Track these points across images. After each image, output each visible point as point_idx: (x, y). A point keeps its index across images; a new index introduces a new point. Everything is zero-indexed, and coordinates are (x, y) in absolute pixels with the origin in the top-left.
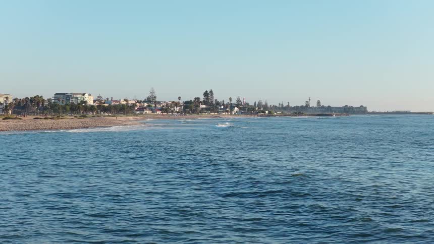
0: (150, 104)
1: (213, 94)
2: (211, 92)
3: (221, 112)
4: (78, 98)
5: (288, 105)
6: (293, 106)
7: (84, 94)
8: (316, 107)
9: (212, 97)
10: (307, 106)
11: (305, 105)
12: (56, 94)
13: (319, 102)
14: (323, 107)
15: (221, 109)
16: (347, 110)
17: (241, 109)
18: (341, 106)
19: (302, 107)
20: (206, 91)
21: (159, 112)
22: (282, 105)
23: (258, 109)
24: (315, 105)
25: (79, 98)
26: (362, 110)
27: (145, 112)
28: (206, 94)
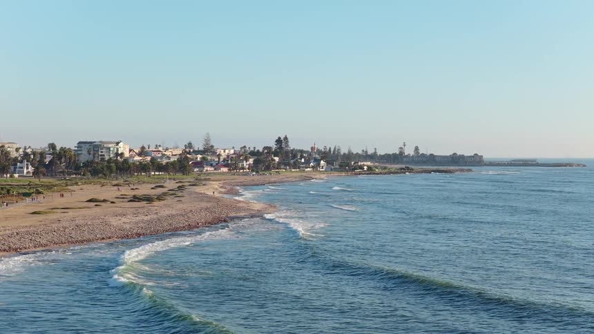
0: (204, 156)
1: (287, 142)
2: (286, 138)
3: (303, 167)
4: (109, 148)
5: (375, 152)
6: (382, 154)
7: (118, 143)
8: (413, 156)
9: (287, 146)
10: (401, 153)
11: (398, 153)
12: (80, 143)
13: (417, 149)
14: (423, 155)
15: (303, 163)
16: (456, 161)
17: (328, 163)
18: (448, 155)
19: (394, 155)
20: (279, 138)
21: (225, 170)
22: (366, 152)
23: (354, 164)
24: (412, 153)
25: (111, 149)
26: (476, 161)
27: (205, 169)
28: (279, 141)
